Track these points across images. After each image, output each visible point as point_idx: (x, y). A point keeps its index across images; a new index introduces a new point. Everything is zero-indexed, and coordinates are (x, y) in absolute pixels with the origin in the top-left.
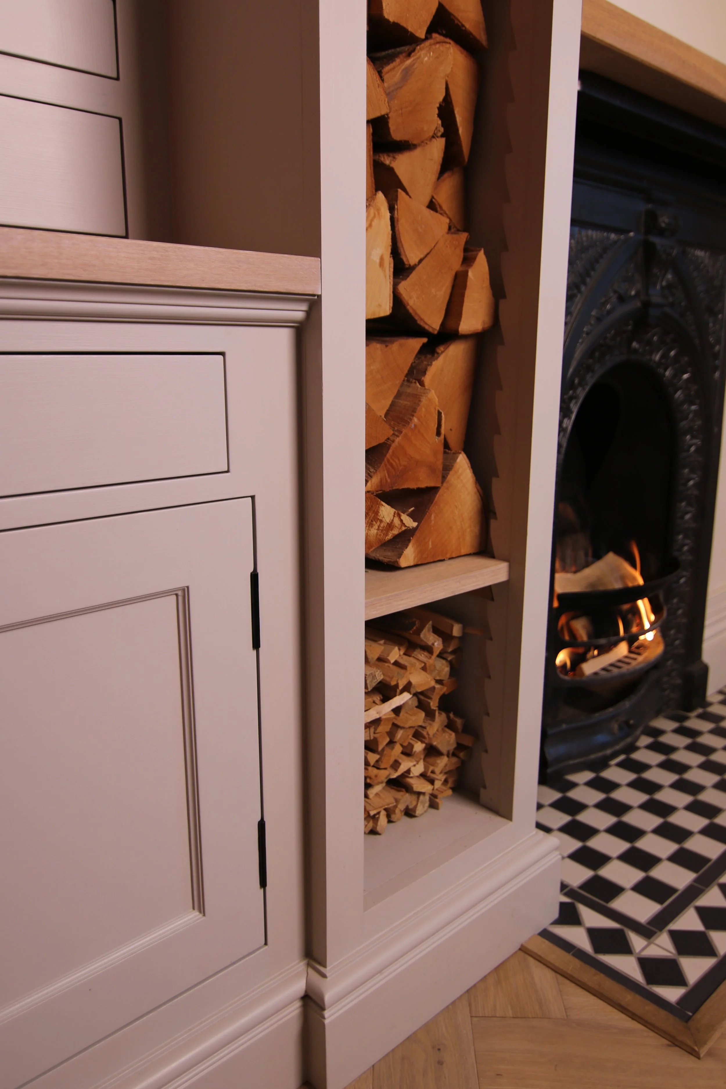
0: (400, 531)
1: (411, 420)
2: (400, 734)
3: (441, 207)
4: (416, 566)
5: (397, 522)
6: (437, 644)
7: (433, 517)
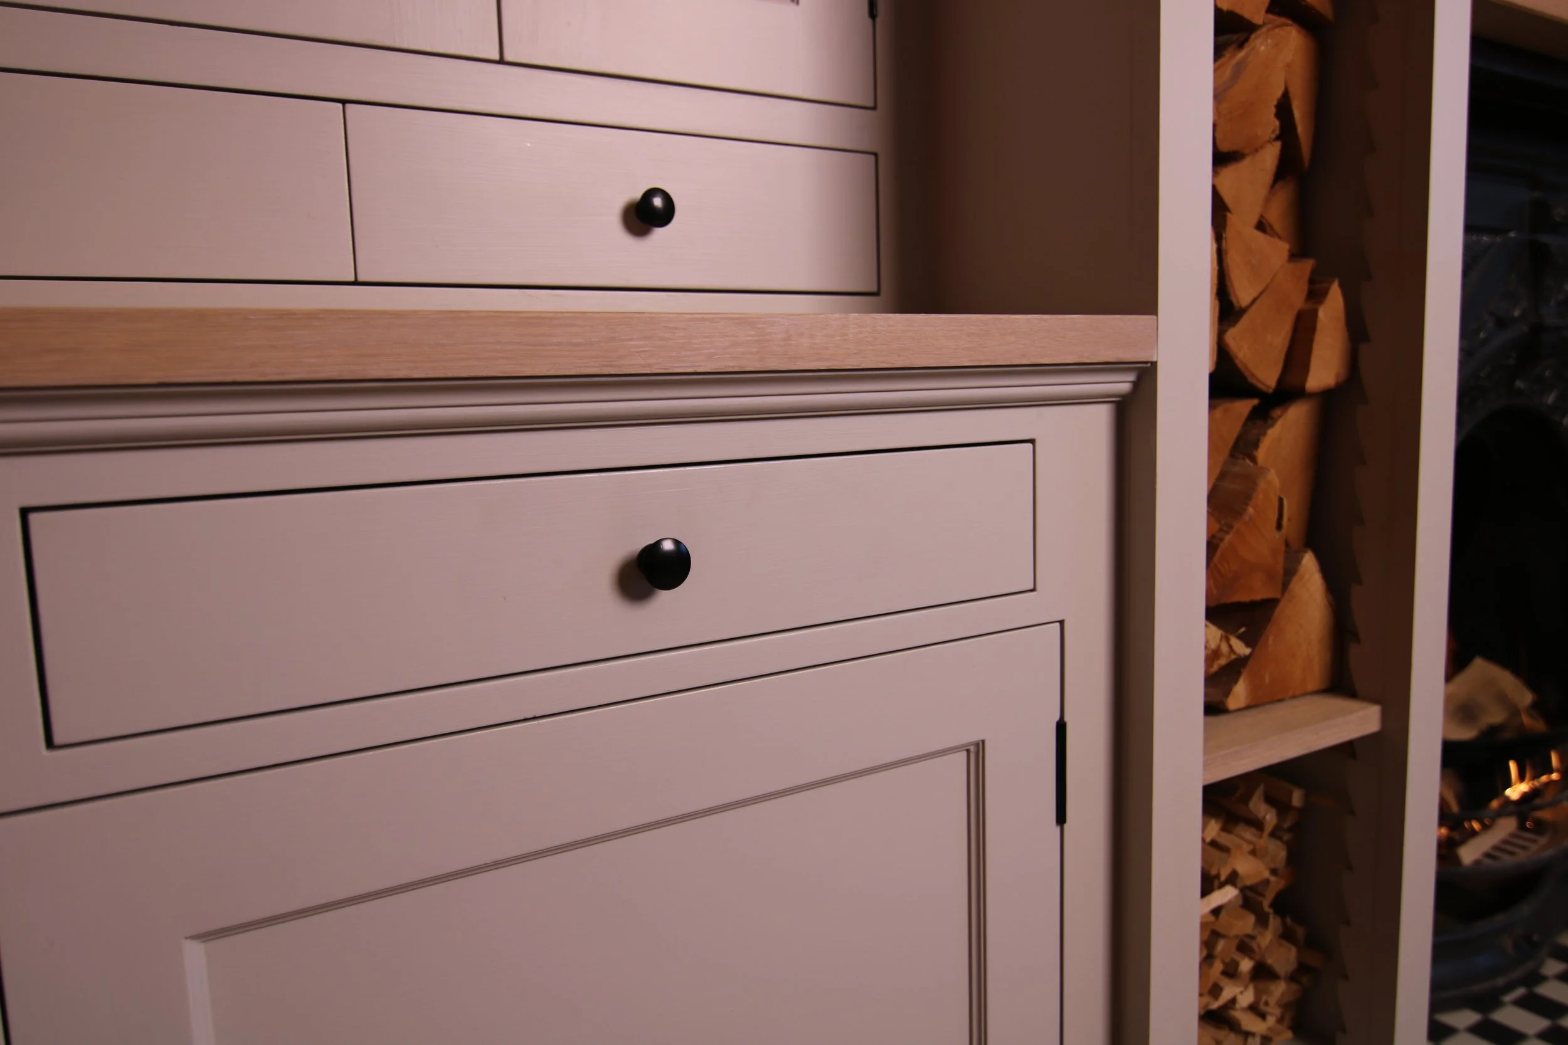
0: (1229, 660)
1: (1245, 510)
2: (1221, 945)
3: (1271, 227)
4: (1248, 707)
5: (1224, 648)
6: (1270, 817)
7: (1271, 639)
